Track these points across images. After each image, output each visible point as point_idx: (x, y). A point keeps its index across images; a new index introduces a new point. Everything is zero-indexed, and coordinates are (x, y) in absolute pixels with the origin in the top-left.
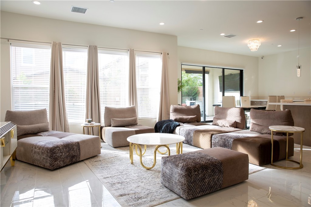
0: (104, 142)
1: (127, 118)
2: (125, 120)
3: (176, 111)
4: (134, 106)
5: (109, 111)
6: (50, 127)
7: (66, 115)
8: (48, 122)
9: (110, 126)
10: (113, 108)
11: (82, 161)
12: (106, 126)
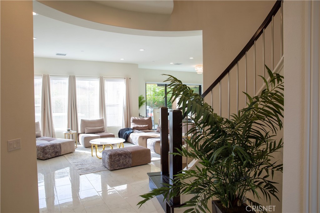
0: (80, 144)
1: (97, 127)
2: (95, 129)
3: (135, 121)
4: (103, 119)
5: (83, 122)
6: (42, 134)
7: (53, 125)
8: (40, 131)
9: (84, 133)
10: (86, 120)
11: (63, 155)
12: (81, 133)
